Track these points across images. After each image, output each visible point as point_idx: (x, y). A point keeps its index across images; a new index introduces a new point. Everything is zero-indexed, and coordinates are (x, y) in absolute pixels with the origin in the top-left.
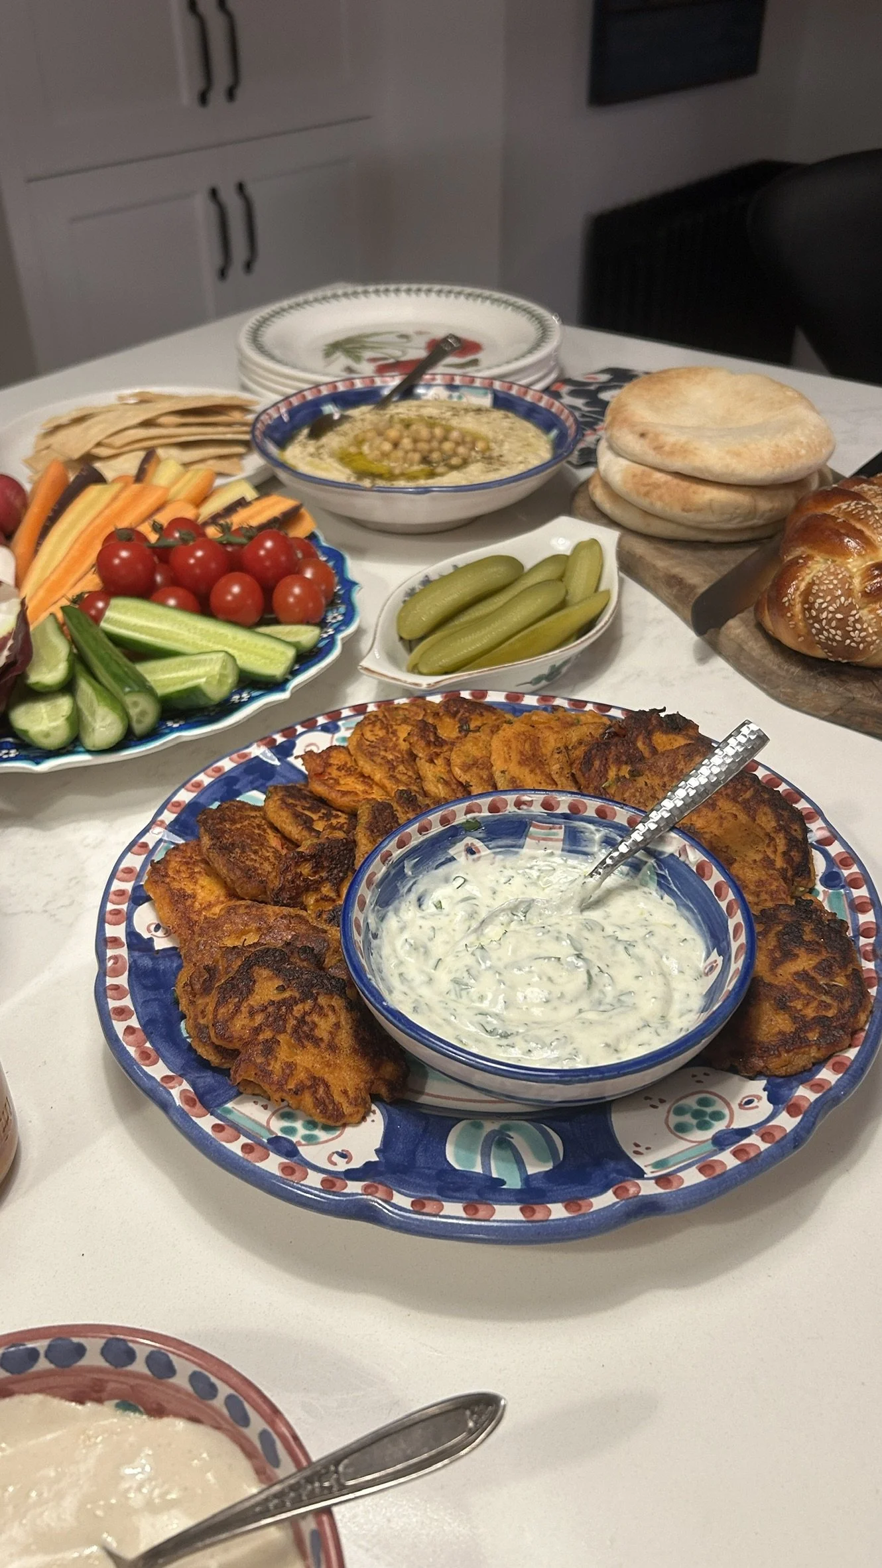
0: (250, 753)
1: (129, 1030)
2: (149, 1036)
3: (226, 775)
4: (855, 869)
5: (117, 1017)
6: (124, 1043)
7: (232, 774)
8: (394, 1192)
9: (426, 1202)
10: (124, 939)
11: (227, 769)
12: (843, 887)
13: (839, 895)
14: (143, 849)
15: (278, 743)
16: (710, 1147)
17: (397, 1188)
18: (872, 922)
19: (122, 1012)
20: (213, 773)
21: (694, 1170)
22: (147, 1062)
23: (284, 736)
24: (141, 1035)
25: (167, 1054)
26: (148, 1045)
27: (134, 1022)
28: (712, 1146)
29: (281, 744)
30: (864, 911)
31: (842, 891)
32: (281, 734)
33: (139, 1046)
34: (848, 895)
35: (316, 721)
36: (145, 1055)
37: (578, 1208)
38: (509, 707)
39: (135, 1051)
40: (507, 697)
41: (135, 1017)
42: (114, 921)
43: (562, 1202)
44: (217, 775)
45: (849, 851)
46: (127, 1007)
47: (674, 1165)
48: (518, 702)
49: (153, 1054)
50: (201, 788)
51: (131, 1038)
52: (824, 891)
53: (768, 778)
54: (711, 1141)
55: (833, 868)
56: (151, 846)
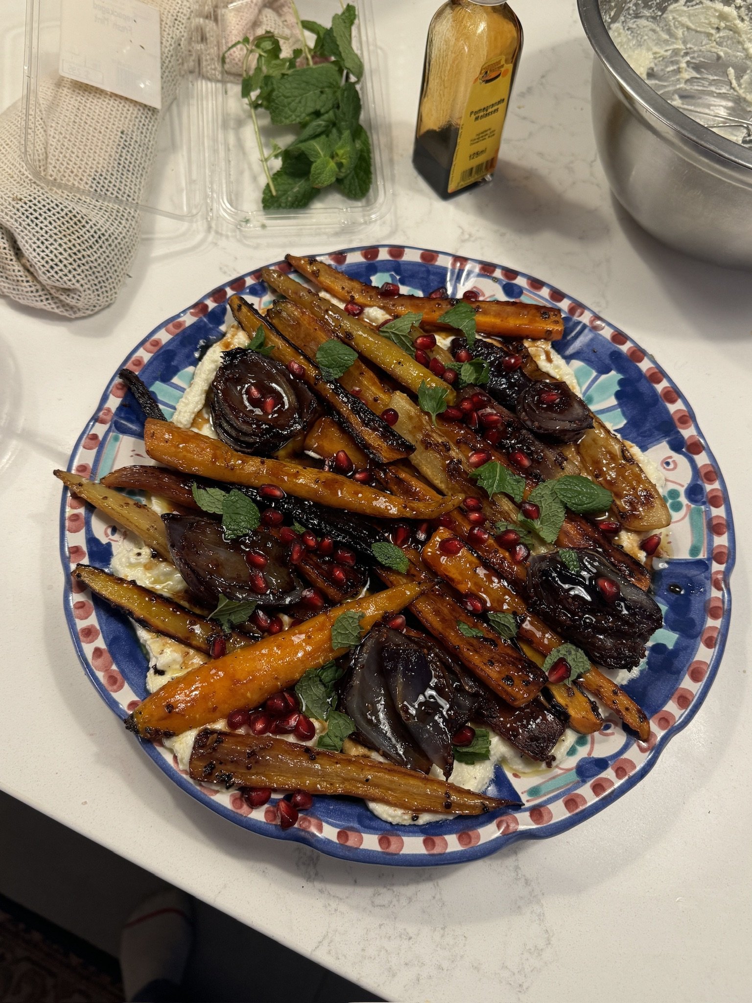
0: (184, 322)
1: (98, 652)
2: (115, 659)
3: (164, 349)
4: (717, 485)
5: (85, 639)
6: (93, 668)
7: (170, 348)
8: (324, 824)
9: (349, 833)
10: (85, 548)
11: (164, 342)
12: (704, 503)
13: (699, 512)
14: (93, 442)
15: (210, 309)
16: (574, 777)
17: (325, 818)
18: (724, 546)
19: (89, 633)
20: (152, 348)
21: (560, 803)
22: (115, 687)
23: (215, 301)
24: (107, 656)
25: (131, 676)
26: (114, 667)
27: (100, 643)
28: (575, 775)
29: (213, 310)
30: (720, 534)
31: (703, 507)
32: (211, 299)
33: (107, 670)
34: (708, 513)
35: (244, 282)
36: (113, 680)
37: (468, 841)
38: (424, 269)
39: (104, 676)
40: (423, 256)
41: (101, 636)
42: (74, 528)
43: (456, 833)
44: (155, 349)
45: (714, 464)
46: (93, 626)
47: (545, 795)
48: (433, 263)
49: (119, 677)
50: (142, 366)
51: (99, 662)
52: (687, 505)
53: (652, 372)
54: (574, 770)
55: (697, 480)
56: (101, 437)
